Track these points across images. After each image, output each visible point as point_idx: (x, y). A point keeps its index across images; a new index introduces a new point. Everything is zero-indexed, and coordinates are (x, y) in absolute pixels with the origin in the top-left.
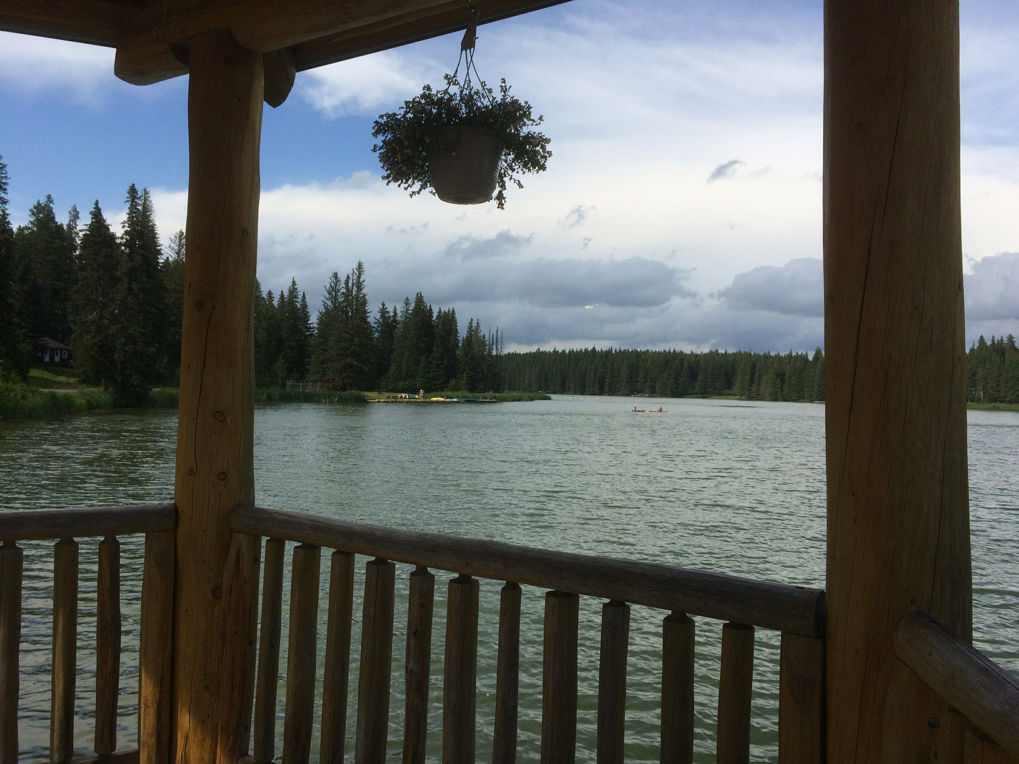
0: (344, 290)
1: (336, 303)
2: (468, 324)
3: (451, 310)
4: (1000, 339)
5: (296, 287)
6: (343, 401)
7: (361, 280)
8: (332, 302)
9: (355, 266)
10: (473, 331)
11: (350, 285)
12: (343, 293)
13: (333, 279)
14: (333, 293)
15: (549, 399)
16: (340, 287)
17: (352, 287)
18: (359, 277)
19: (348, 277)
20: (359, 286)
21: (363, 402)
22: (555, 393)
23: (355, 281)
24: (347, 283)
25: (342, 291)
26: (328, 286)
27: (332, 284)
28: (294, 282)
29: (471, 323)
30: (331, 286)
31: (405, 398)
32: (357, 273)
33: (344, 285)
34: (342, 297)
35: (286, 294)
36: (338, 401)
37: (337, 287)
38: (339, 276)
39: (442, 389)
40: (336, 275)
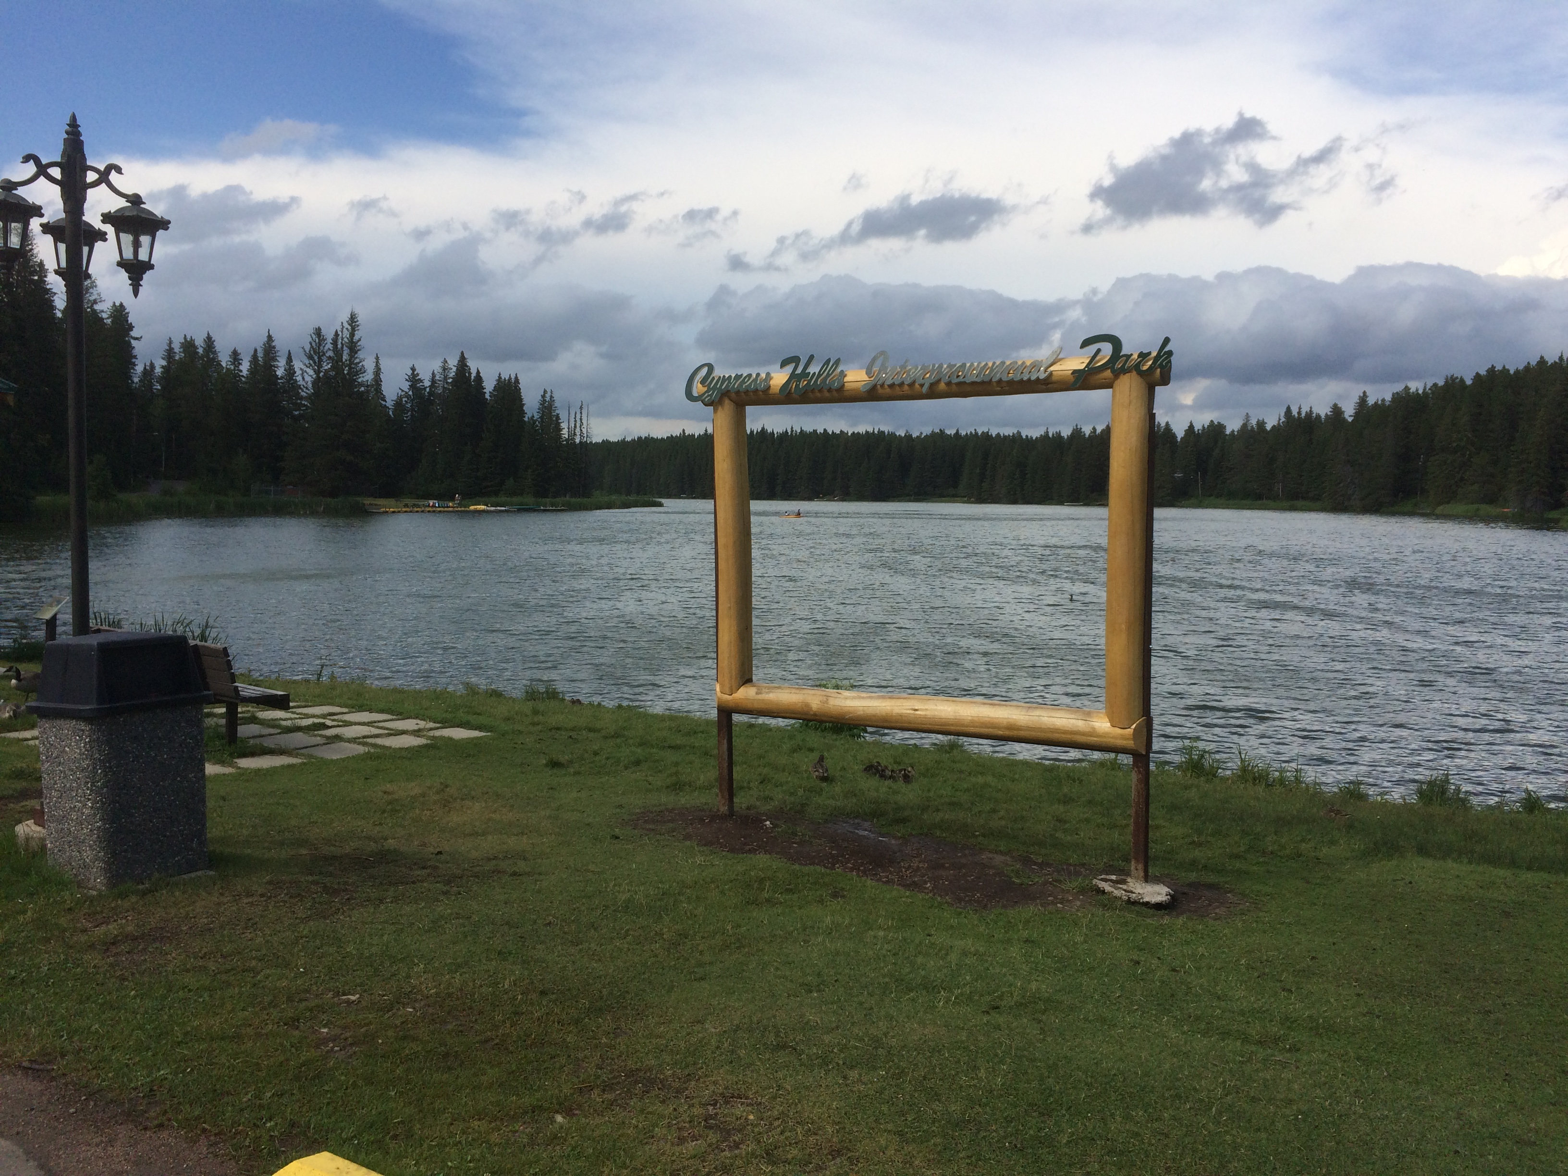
0: (330, 353)
1: (319, 372)
2: (540, 398)
3: (513, 377)
4: (1308, 410)
5: (273, 344)
6: (331, 513)
7: (356, 338)
8: (314, 370)
9: (345, 317)
10: (547, 406)
11: (339, 346)
12: (330, 358)
13: (314, 336)
14: (316, 358)
15: (660, 505)
16: (326, 348)
17: (342, 348)
18: (352, 335)
19: (337, 334)
20: (353, 347)
21: (362, 513)
22: (669, 496)
23: (346, 340)
24: (335, 342)
25: (327, 355)
26: (307, 347)
27: (314, 344)
28: (270, 337)
29: (543, 396)
30: (312, 347)
31: (434, 506)
32: (349, 328)
33: (331, 346)
34: (328, 364)
35: (260, 354)
36: (324, 512)
37: (321, 348)
38: (323, 332)
39: (496, 494)
40: (318, 332)
